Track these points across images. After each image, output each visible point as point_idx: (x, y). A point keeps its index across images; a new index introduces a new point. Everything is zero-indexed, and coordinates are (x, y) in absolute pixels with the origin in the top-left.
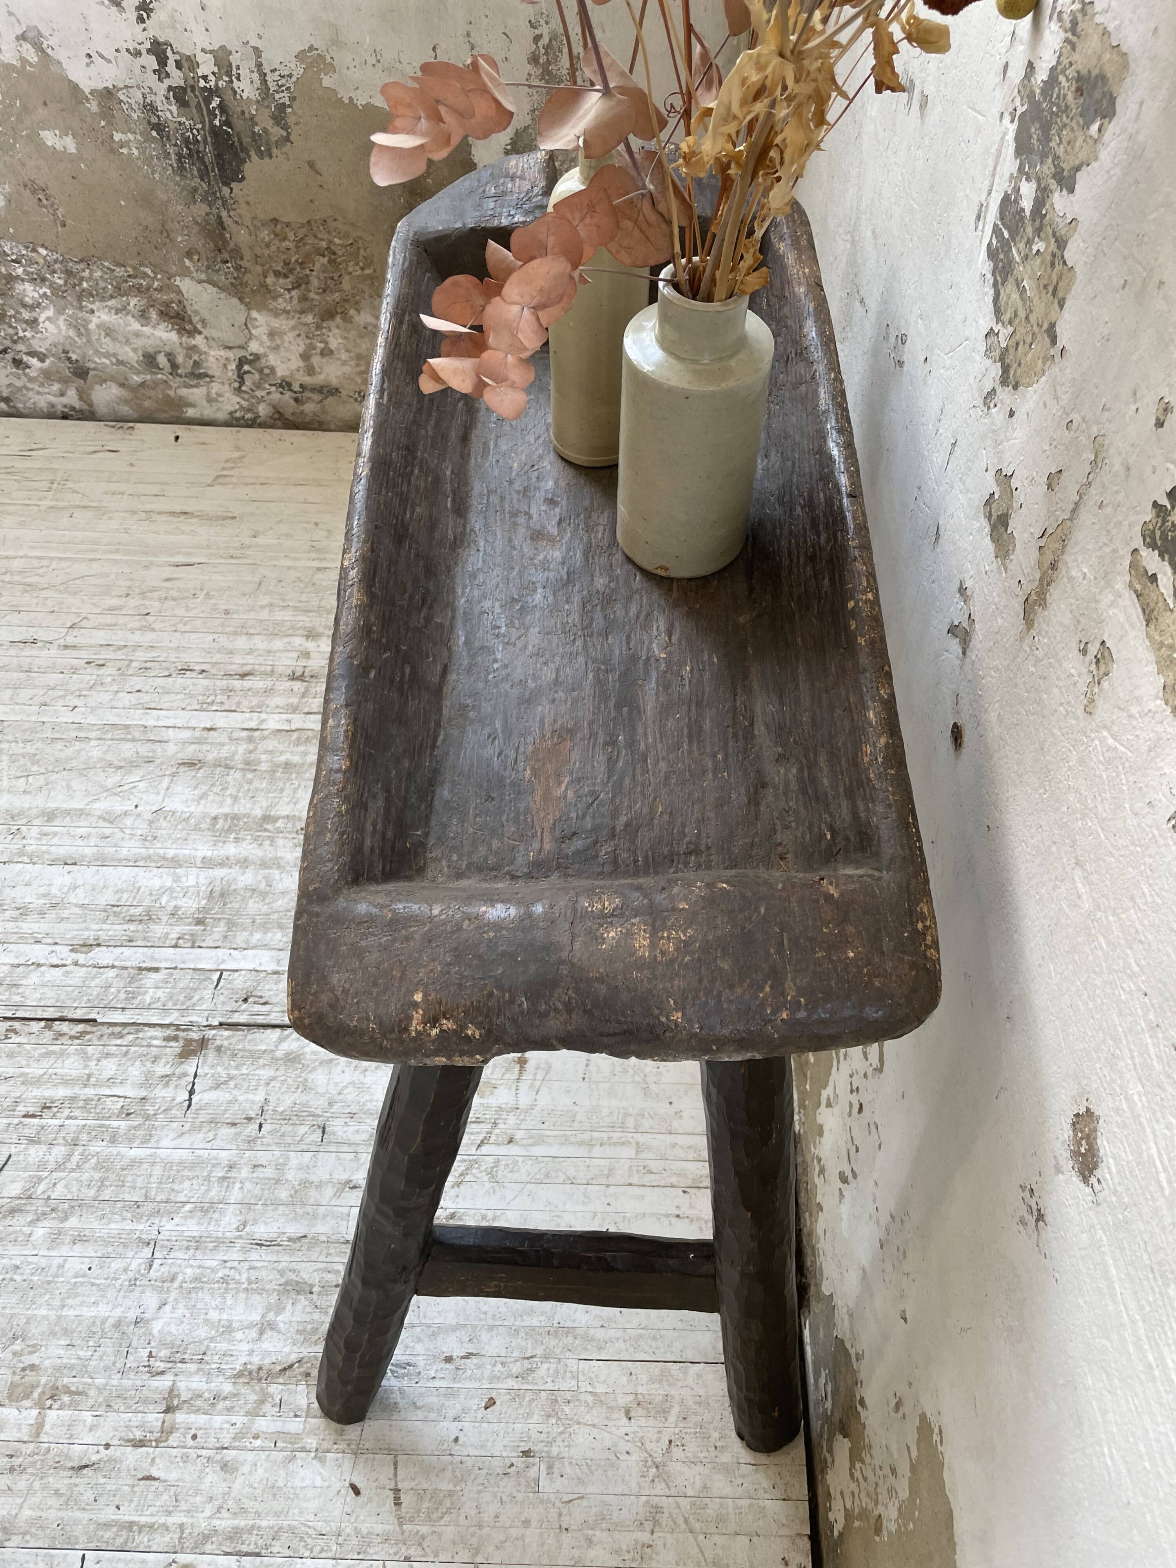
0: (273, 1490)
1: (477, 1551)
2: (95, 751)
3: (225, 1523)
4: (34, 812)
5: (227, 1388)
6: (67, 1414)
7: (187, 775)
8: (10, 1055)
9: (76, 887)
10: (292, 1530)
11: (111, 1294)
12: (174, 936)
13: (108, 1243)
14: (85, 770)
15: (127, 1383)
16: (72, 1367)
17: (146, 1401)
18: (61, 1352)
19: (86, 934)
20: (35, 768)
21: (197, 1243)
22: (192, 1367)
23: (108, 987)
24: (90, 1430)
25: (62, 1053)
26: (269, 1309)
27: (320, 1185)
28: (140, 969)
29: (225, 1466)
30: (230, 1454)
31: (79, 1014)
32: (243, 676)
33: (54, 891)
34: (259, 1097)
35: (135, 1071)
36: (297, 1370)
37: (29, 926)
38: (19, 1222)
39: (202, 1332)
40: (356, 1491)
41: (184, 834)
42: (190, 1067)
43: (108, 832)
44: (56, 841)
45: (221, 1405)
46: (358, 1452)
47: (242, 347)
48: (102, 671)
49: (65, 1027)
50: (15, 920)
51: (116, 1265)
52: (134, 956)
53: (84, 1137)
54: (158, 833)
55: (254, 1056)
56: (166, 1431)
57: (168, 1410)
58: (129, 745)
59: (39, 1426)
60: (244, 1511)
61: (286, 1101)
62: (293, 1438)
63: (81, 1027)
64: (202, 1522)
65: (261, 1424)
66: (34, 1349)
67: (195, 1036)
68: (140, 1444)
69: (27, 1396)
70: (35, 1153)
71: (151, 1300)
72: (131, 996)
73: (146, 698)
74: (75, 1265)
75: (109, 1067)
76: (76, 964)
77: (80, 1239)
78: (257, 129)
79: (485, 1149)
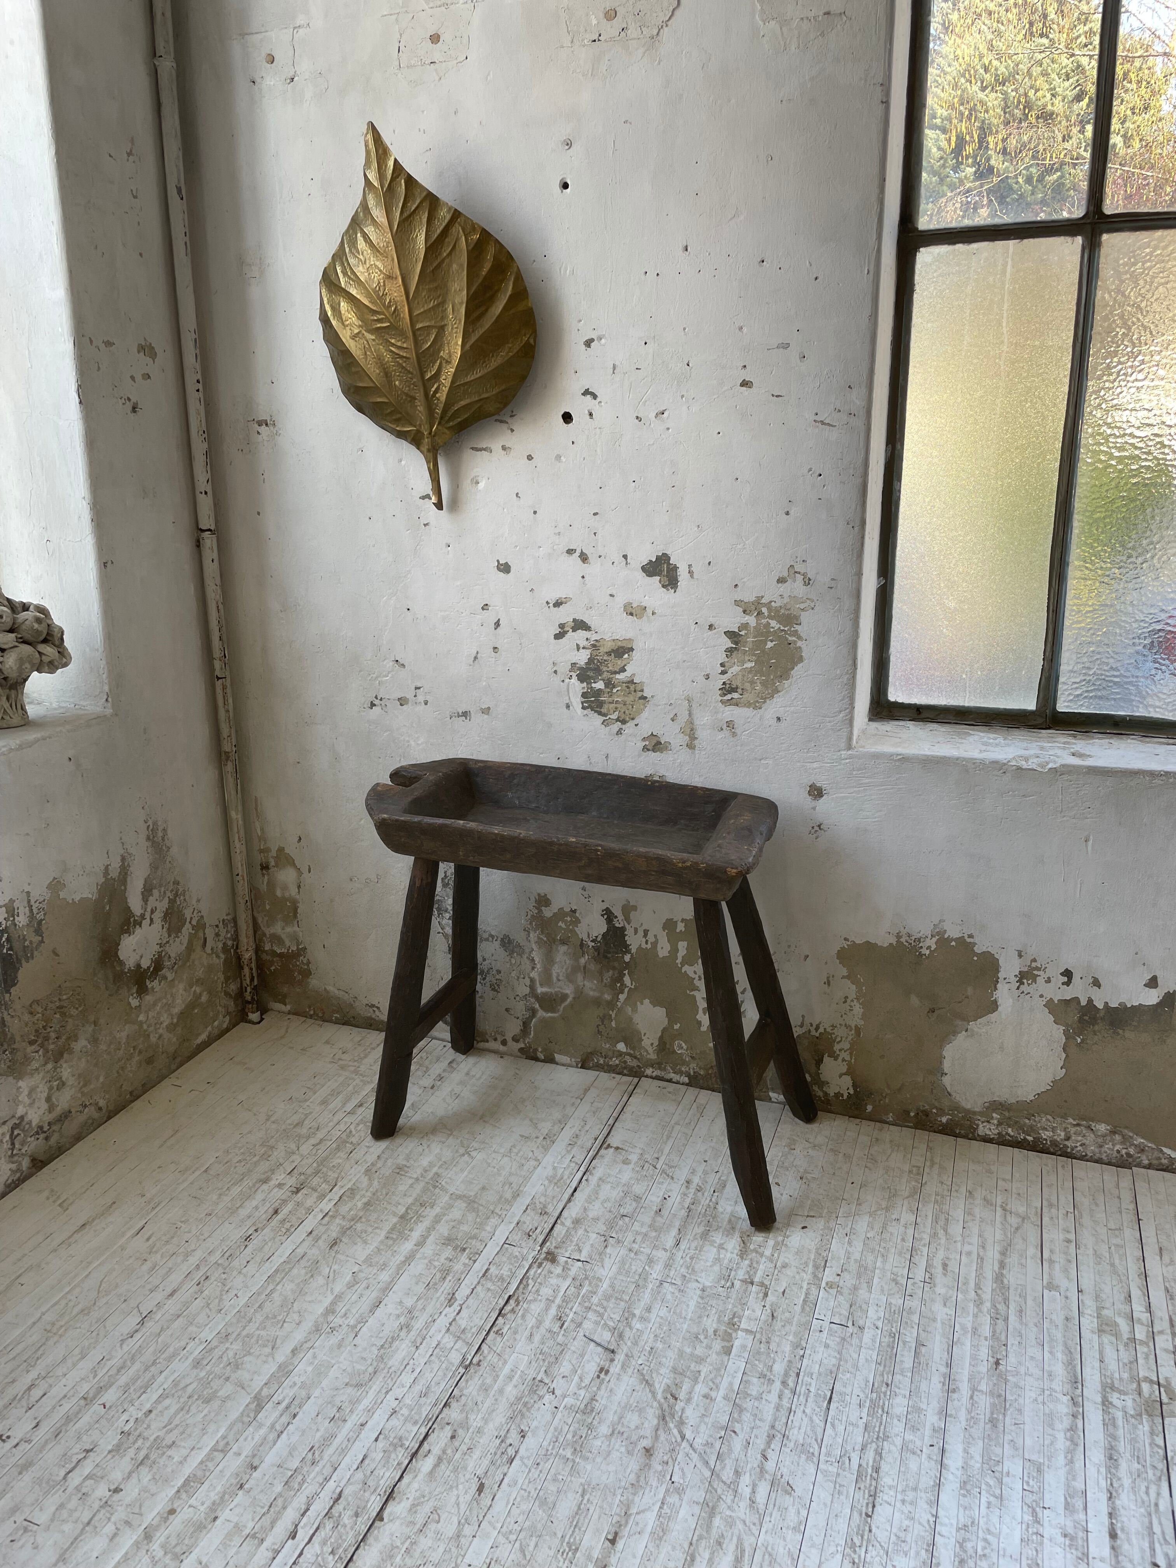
0: (798, 1253)
1: (837, 1198)
2: (288, 1288)
3: (810, 1269)
4: (321, 1320)
5: (747, 1262)
6: (743, 1320)
7: (341, 1247)
8: (515, 1333)
9: (401, 1302)
10: (817, 1249)
11: (684, 1299)
12: (467, 1261)
13: (656, 1299)
14: (301, 1292)
15: (734, 1296)
16: (720, 1316)
17: (745, 1291)
18: (710, 1320)
19: (442, 1298)
20: (280, 1318)
21: (668, 1266)
22: (733, 1273)
23: (489, 1289)
24: (754, 1311)
25: (526, 1311)
26: (712, 1245)
27: (654, 1220)
28: (484, 1275)
29: (785, 1266)
30: (779, 1264)
31: (502, 1302)
32: (276, 1212)
33: (398, 1312)
34: (593, 1236)
35: (553, 1281)
36: (745, 1238)
37: (418, 1325)
38: (628, 1333)
39: (717, 1268)
40: (804, 1228)
41: (390, 1252)
42: (562, 1260)
43: (364, 1285)
44: (354, 1311)
45: (755, 1265)
46: (788, 1225)
47: (13, 1116)
48: (213, 1279)
49: (508, 1308)
50: (409, 1331)
51: (669, 1297)
52: (471, 1280)
53: (586, 1304)
54: (381, 1262)
55: (568, 1235)
56: (762, 1284)
57: (752, 1283)
58: (295, 1271)
59: (747, 1331)
60: (806, 1264)
61: (601, 1227)
62: (777, 1244)
63: (512, 1302)
64: (807, 1277)
65: (768, 1252)
66: (705, 1330)
67: (543, 1256)
68: (766, 1295)
69: (730, 1334)
70: (587, 1325)
71: (694, 1285)
72: (502, 1279)
73: (258, 1259)
74: (663, 1312)
75: (546, 1292)
76: (461, 1305)
77: (649, 1310)
78: (27, 943)
79: (658, 1166)
